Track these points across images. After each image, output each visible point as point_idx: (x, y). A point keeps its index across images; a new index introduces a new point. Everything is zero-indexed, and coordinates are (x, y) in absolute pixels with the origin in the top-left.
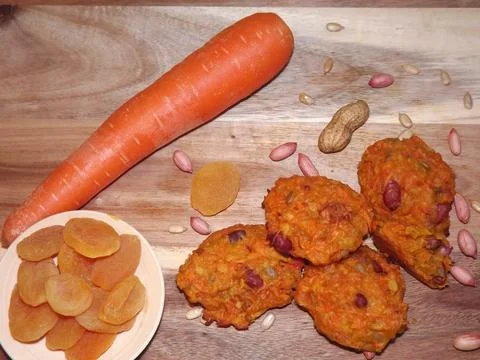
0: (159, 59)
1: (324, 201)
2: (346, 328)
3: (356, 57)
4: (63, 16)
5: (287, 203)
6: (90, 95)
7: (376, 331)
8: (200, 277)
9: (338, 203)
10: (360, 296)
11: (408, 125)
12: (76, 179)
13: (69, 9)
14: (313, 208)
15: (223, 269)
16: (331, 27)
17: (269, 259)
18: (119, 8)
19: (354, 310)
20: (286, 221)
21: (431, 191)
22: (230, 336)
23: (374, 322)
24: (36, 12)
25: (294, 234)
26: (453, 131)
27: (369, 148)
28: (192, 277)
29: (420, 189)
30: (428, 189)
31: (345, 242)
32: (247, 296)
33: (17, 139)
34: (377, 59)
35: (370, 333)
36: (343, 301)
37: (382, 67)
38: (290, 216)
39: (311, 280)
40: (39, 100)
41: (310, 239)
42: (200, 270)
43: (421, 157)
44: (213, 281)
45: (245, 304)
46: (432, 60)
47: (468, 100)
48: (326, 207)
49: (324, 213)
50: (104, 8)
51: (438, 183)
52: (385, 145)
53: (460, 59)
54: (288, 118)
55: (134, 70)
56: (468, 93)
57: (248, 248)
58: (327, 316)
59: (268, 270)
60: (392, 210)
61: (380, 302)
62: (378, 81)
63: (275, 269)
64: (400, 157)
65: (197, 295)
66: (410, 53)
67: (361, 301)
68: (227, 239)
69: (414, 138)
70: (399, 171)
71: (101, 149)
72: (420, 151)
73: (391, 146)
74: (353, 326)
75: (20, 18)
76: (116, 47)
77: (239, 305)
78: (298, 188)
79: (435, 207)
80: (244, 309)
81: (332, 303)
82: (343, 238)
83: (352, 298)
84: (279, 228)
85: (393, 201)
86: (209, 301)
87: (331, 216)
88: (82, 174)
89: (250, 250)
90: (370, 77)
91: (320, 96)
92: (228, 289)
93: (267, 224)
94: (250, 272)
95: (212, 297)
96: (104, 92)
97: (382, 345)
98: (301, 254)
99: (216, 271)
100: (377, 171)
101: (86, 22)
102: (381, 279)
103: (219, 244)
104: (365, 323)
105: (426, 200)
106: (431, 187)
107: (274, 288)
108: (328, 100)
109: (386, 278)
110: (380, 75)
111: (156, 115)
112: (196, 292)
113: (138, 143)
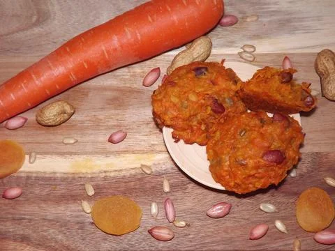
0: (50, 8)
8: (174, 105)
12: (31, 86)
15: (193, 98)
17: (228, 91)
26: (286, 58)
28: (169, 104)
32: (211, 120)
44: (186, 108)
45: (208, 126)
57: (212, 81)
62: (225, 21)
63: (233, 100)
68: (193, 74)
71: (56, 66)
77: (203, 127)
80: (207, 130)
86: (180, 124)
88: (37, 82)
92: (196, 115)
94: (215, 101)
95: (184, 120)
99: (188, 99)
111: (104, 48)
112: (171, 116)
113: (86, 67)
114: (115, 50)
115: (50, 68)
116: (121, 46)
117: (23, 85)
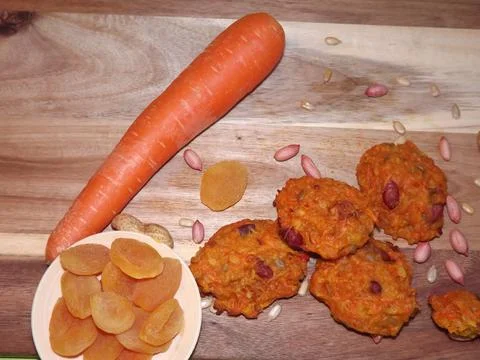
1: (333, 199)
2: (362, 315)
3: (353, 68)
4: (78, 22)
5: (298, 201)
6: (104, 96)
7: (391, 315)
8: (212, 268)
9: (346, 202)
10: (374, 283)
11: (401, 132)
13: (84, 17)
14: (323, 205)
15: (235, 260)
16: (329, 41)
17: (278, 251)
18: (132, 17)
19: (370, 297)
20: (298, 217)
21: (426, 192)
22: (238, 325)
23: (389, 307)
24: (53, 18)
25: (305, 229)
26: (443, 138)
27: (367, 152)
28: (205, 267)
29: (417, 190)
30: (424, 189)
31: (353, 237)
32: (258, 286)
33: (34, 136)
34: (372, 71)
35: (386, 318)
36: (359, 289)
37: (376, 78)
38: (302, 213)
39: (326, 271)
40: (54, 100)
41: (320, 235)
42: (213, 262)
43: (416, 161)
44: (226, 271)
45: (255, 294)
46: (423, 74)
47: (456, 111)
48: (335, 204)
49: (333, 210)
50: (117, 17)
51: (433, 185)
52: (383, 149)
53: (447, 74)
54: (291, 122)
55: (146, 74)
56: (456, 105)
57: (258, 240)
58: (344, 304)
59: (277, 262)
60: (391, 208)
61: (393, 288)
62: (373, 90)
63: (284, 262)
64: (398, 160)
65: (210, 285)
66: (402, 67)
67: (376, 288)
68: (238, 232)
69: (408, 144)
70: (397, 173)
71: (129, 157)
72: (415, 155)
73: (388, 150)
74: (370, 312)
75: (37, 23)
76: (129, 52)
77: (249, 295)
78: (309, 187)
79: (430, 206)
80: (254, 299)
81: (348, 291)
82: (351, 234)
83: (367, 285)
84: (290, 223)
85: (392, 200)
86: (221, 291)
87: (340, 214)
89: (261, 242)
90: (365, 87)
91: (320, 104)
92: (239, 280)
93: (279, 219)
94: (261, 263)
95: (224, 287)
96: (117, 94)
97: (397, 329)
98: (311, 248)
99: (229, 262)
100: (377, 173)
101: (100, 29)
102: (390, 266)
103: (230, 237)
104: (380, 308)
105: (423, 200)
106: (426, 188)
107: (283, 279)
108: (327, 107)
109: (395, 266)
110: (376, 85)
111: (176, 118)
112: (209, 282)
113: (164, 146)
114: (189, 116)
115: (124, 162)
116: (195, 110)
117: (101, 192)
